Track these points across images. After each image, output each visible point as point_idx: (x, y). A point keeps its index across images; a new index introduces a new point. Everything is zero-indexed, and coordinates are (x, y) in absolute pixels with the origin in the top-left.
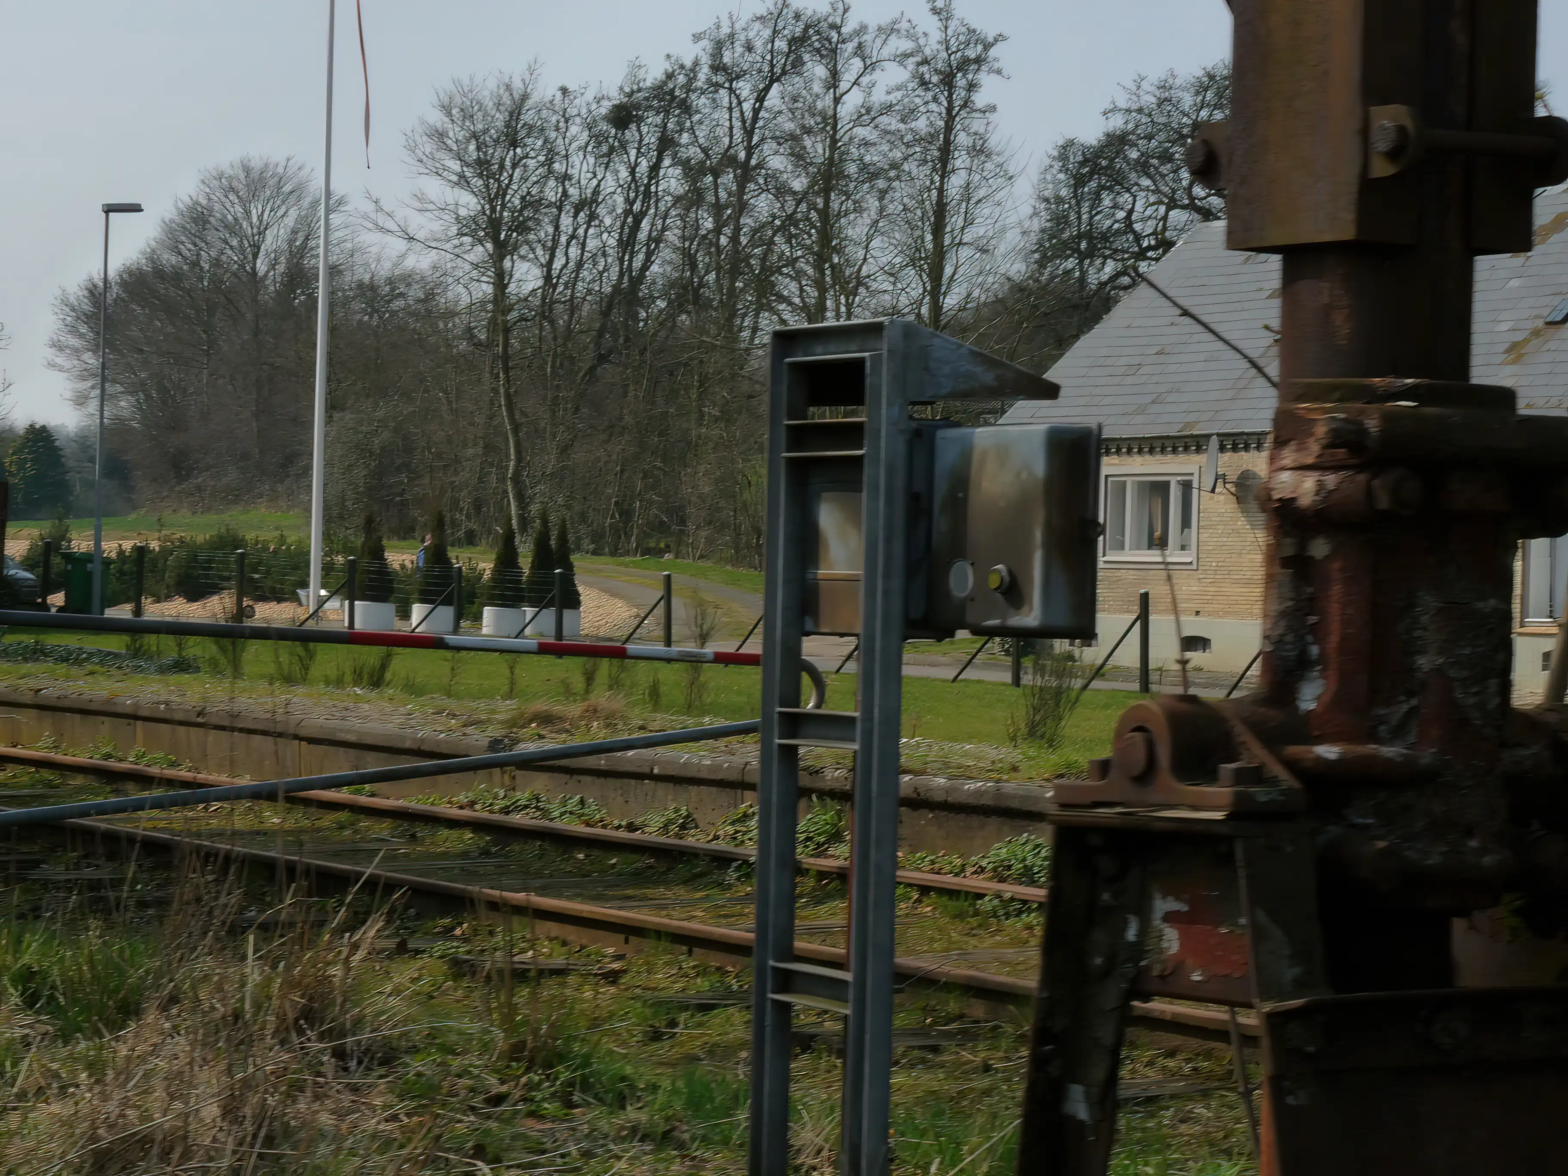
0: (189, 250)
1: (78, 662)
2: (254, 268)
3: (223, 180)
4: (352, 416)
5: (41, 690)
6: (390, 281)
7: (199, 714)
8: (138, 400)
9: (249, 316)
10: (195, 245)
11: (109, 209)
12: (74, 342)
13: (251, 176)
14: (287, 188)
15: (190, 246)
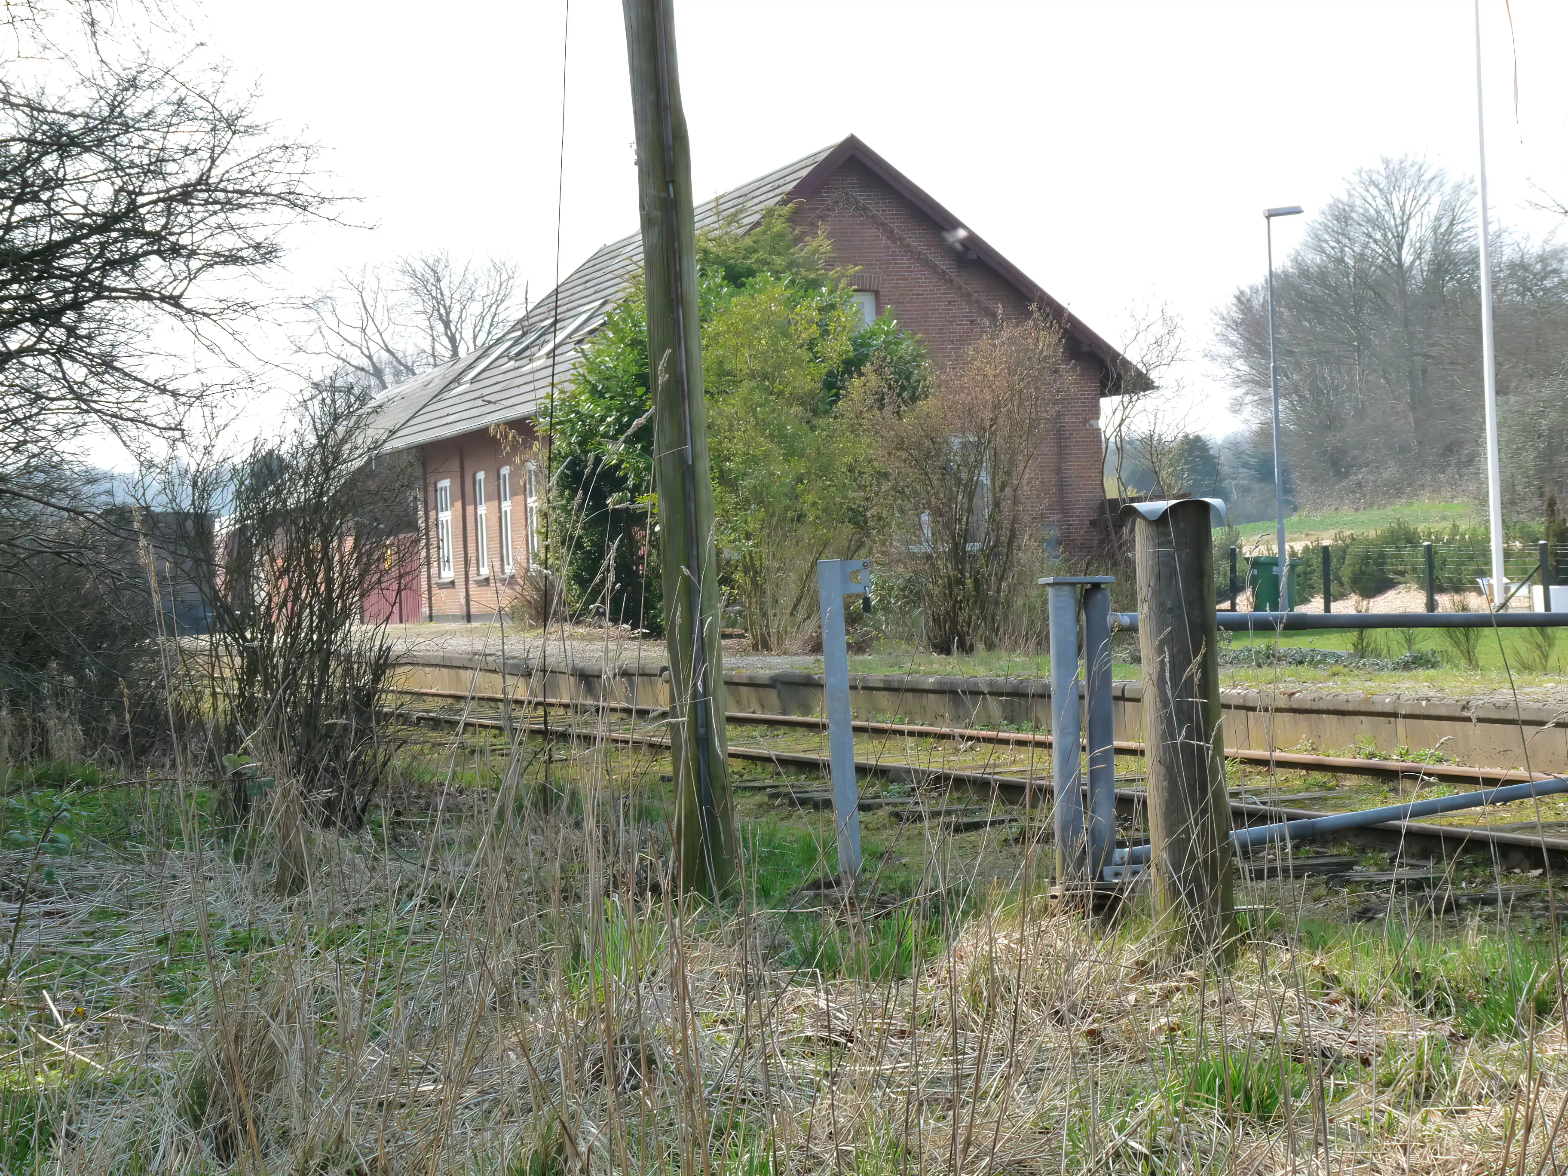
0: (1333, 248)
1: (1314, 664)
2: (1399, 259)
3: (1363, 175)
4: (1517, 399)
5: (1294, 694)
6: (1542, 259)
7: (1464, 708)
8: (1291, 402)
9: (1398, 308)
10: (1338, 242)
11: (1271, 214)
12: (1228, 351)
13: (1391, 167)
14: (1427, 177)
15: (1333, 244)
